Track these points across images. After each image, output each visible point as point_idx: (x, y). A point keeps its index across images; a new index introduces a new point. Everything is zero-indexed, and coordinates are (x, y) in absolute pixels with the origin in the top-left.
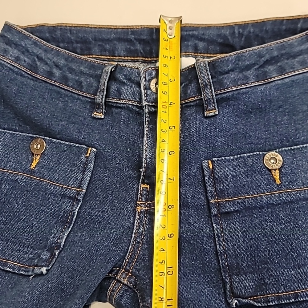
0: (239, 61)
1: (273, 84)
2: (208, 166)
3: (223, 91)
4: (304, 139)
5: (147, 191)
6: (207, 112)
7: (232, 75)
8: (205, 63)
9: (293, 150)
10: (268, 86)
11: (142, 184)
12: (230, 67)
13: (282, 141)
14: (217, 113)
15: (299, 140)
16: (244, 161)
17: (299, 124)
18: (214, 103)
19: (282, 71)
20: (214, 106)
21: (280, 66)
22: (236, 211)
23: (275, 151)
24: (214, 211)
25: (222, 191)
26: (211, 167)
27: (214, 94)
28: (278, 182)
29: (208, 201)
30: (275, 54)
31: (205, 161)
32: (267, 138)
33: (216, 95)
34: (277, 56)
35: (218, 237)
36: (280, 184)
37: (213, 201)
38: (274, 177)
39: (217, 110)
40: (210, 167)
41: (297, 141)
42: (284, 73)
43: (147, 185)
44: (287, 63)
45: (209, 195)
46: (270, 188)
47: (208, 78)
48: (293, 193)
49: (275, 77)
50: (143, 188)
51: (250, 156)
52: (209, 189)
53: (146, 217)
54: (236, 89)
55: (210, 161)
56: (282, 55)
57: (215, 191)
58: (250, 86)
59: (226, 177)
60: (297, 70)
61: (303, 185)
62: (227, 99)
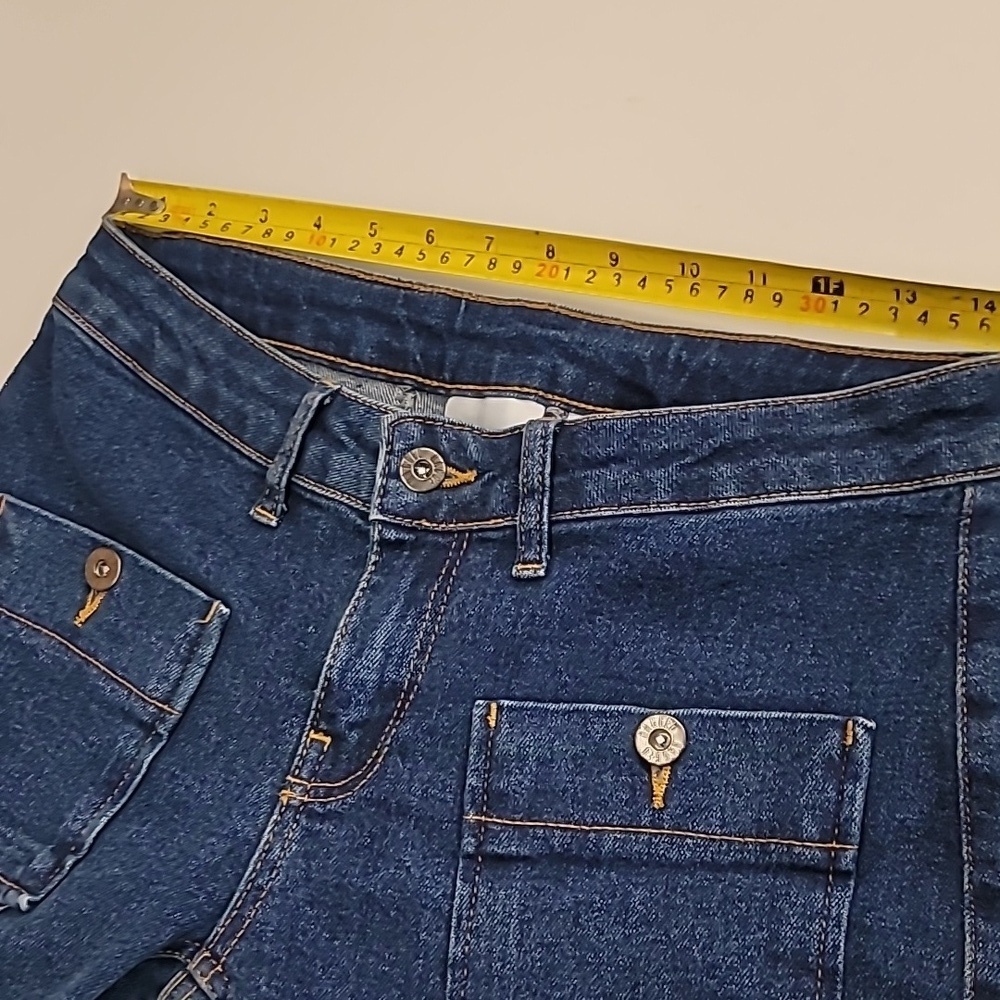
0: (643, 435)
1: (718, 516)
2: (484, 719)
3: (577, 514)
4: (761, 696)
5: (322, 752)
6: (520, 566)
7: (611, 474)
8: (545, 429)
9: (724, 719)
10: (704, 519)
11: (312, 731)
12: (615, 448)
13: (701, 688)
14: (542, 573)
15: (747, 694)
16: (585, 725)
17: (763, 650)
18: (540, 543)
19: (753, 484)
20: (540, 554)
21: (755, 469)
22: (525, 858)
23: (673, 712)
24: (469, 844)
25: (502, 795)
26: (492, 724)
27: (545, 520)
28: (658, 803)
29: (462, 813)
30: (750, 433)
31: (481, 702)
32: (664, 671)
33: (551, 523)
34: (756, 440)
35: (460, 918)
36: (660, 809)
37: (471, 817)
38: (654, 784)
39: (544, 564)
40: (488, 721)
41: (742, 697)
42: (757, 492)
43: (326, 735)
44: (774, 465)
45: (467, 797)
46: (630, 815)
47: (542, 473)
48: (689, 841)
49: (728, 499)
50: (312, 740)
51: (605, 712)
52: (471, 781)
53: (296, 821)
54: (610, 513)
55: (494, 706)
56: (771, 439)
57: (485, 791)
58: (652, 510)
59: (522, 759)
60: (797, 490)
61: (721, 827)
62: (583, 538)
